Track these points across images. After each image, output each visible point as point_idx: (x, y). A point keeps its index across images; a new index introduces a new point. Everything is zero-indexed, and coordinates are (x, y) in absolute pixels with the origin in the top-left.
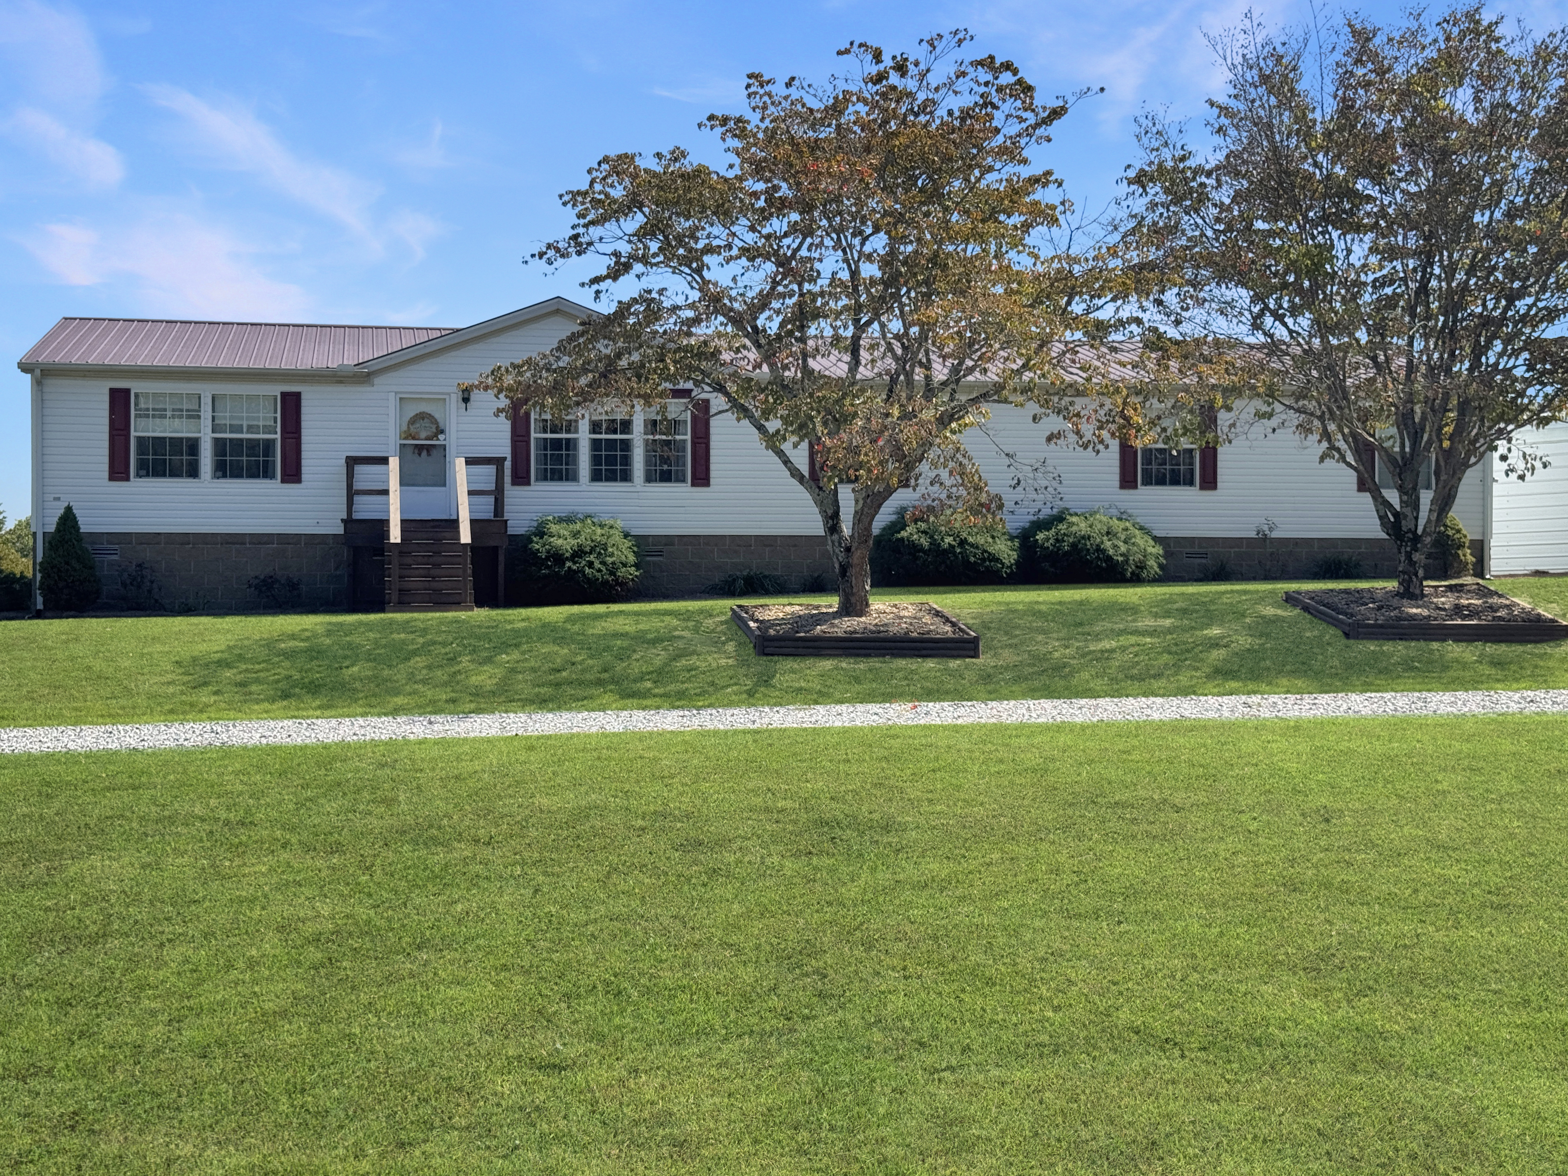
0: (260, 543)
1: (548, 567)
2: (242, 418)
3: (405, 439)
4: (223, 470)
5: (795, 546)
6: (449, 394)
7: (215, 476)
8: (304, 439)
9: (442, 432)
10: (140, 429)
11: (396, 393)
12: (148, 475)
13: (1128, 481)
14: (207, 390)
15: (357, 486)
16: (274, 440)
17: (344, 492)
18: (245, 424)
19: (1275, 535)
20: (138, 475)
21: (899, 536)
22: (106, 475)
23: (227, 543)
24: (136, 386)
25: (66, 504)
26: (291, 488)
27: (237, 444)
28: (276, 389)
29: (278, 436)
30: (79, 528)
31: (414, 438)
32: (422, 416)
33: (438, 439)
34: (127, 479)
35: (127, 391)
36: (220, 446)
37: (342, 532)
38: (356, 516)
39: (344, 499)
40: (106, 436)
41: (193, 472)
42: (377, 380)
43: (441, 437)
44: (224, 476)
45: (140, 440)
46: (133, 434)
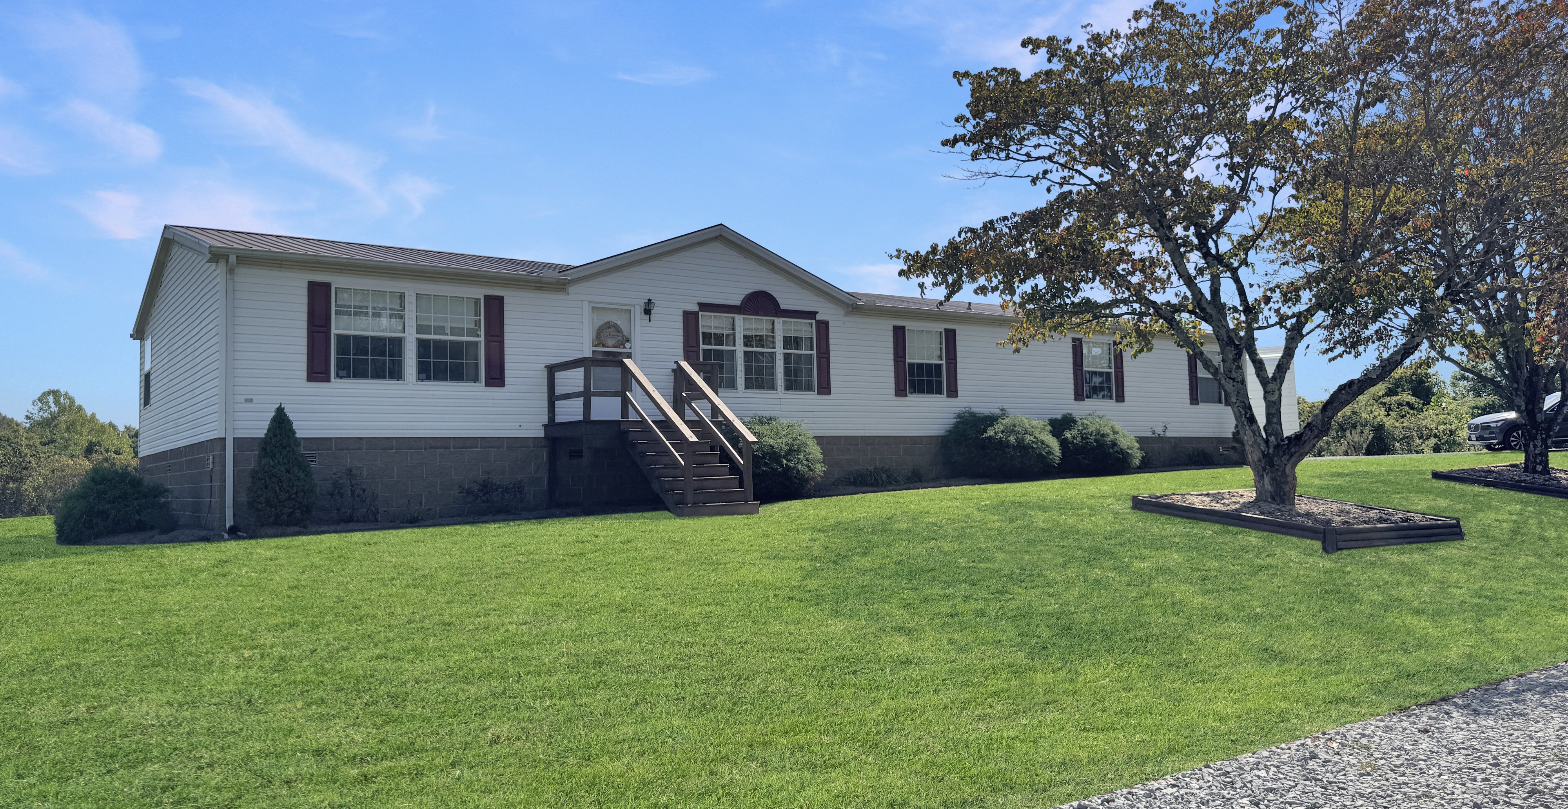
0: (464, 447)
1: (766, 464)
2: (446, 320)
3: (596, 346)
4: (426, 372)
5: (887, 444)
6: (634, 306)
7: (419, 379)
8: (507, 343)
9: (628, 340)
10: (339, 327)
11: (590, 302)
12: (348, 376)
13: (1079, 396)
14: (410, 289)
15: (559, 390)
16: (476, 344)
17: (545, 396)
18: (448, 325)
19: (1169, 434)
20: (338, 376)
21: (985, 435)
22: (304, 374)
23: (430, 448)
24: (337, 281)
25: (278, 406)
26: (495, 392)
27: (440, 346)
28: (479, 293)
29: (482, 339)
30: (294, 433)
31: (604, 346)
32: (609, 325)
33: (625, 347)
34: (328, 380)
35: (328, 286)
36: (423, 346)
37: (543, 436)
38: (559, 419)
39: (545, 403)
40: (304, 333)
41: (396, 373)
42: (571, 289)
43: (627, 345)
44: (428, 378)
45: (339, 337)
46: (334, 331)
